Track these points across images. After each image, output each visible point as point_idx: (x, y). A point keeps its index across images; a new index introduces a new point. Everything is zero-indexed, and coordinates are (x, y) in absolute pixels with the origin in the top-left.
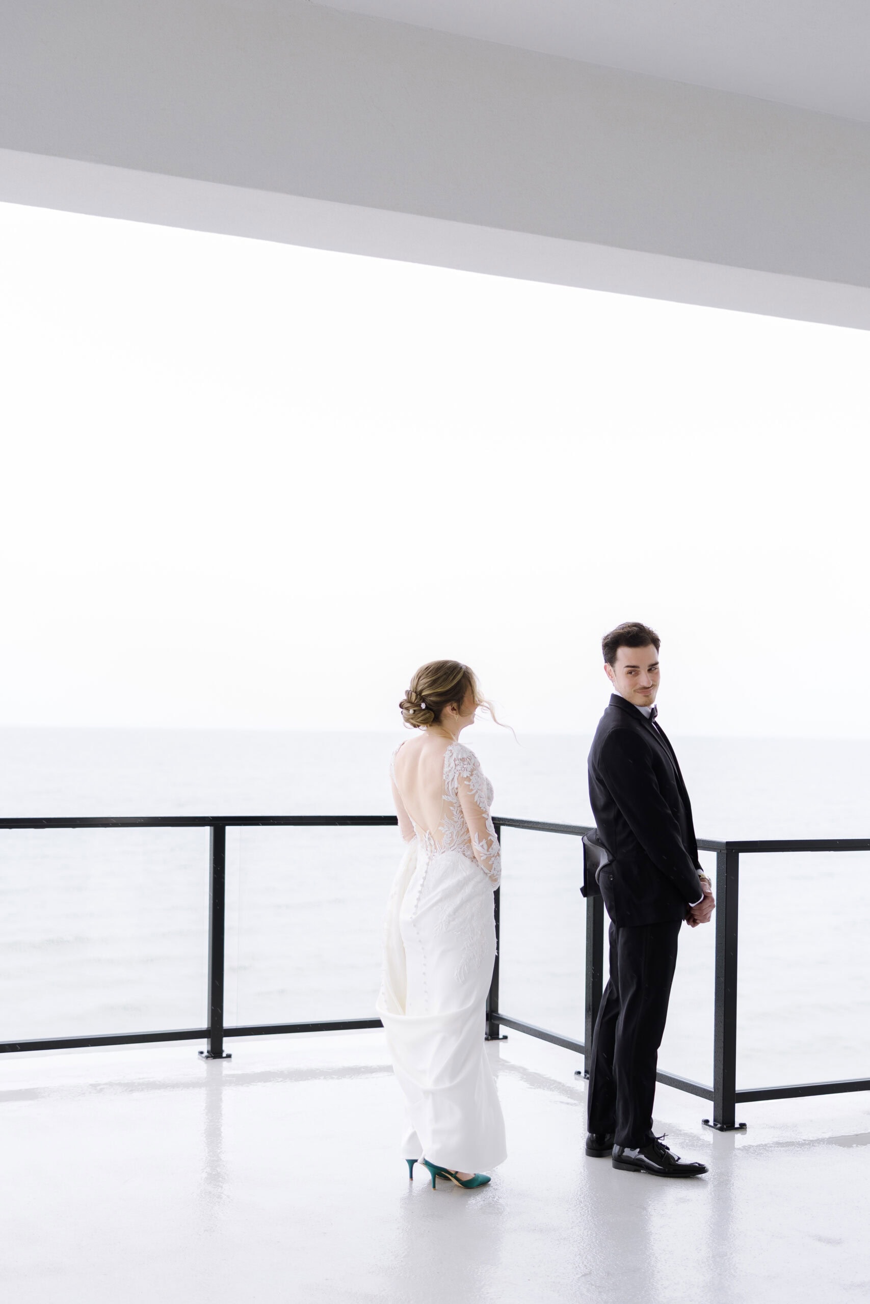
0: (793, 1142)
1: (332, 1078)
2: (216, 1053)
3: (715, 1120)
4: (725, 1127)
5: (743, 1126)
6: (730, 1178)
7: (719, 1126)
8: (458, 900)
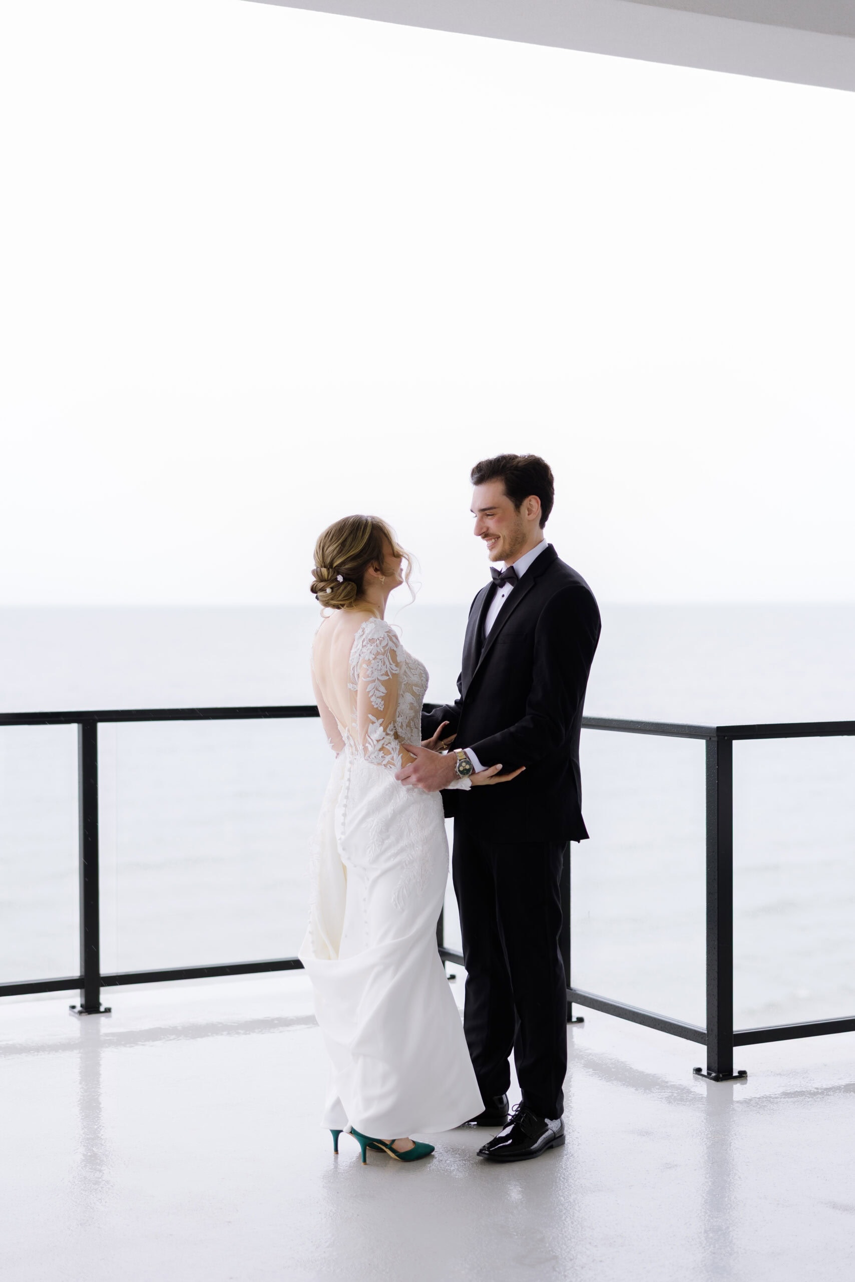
0: (803, 1091)
1: (238, 1033)
2: (91, 1006)
3: (709, 1068)
4: (721, 1076)
5: (743, 1075)
6: (727, 1137)
7: (714, 1075)
8: (388, 811)
